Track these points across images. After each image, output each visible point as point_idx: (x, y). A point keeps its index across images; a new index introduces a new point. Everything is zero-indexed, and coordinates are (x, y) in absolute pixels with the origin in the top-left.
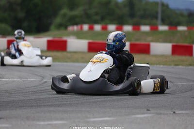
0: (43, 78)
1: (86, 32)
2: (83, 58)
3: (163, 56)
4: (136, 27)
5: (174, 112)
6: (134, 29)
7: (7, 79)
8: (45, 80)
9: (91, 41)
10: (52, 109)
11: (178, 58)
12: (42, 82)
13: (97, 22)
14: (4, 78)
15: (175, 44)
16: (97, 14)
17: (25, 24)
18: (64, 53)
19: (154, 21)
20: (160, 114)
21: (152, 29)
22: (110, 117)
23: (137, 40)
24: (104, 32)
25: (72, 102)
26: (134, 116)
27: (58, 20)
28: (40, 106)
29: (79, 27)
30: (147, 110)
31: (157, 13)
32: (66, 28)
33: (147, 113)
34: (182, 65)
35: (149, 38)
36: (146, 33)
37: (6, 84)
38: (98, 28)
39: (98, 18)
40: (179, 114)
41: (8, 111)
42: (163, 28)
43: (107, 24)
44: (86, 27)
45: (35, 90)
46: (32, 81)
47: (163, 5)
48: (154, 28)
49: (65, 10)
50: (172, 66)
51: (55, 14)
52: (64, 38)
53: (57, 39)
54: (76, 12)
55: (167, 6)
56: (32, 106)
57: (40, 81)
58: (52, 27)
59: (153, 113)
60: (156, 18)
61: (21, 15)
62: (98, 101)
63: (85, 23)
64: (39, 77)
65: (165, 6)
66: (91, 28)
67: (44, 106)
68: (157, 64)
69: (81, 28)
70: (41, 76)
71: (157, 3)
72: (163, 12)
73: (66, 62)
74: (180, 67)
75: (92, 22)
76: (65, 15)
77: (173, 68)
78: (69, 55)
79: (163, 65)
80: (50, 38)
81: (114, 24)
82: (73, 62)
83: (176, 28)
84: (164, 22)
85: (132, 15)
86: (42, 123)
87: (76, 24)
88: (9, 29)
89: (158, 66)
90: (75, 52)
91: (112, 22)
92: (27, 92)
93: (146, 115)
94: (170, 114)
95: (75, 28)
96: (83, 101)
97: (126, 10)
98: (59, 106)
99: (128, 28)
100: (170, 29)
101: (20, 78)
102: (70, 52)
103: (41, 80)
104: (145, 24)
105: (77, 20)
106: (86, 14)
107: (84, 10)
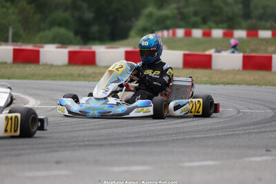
1: (181, 40)
4: (252, 33)
6: (249, 35)
9: (187, 52)
10: (130, 149)
13: (195, 26)
16: (196, 14)
17: (95, 28)
21: (274, 35)
22: (213, 160)
23: (253, 51)
24: (207, 39)
26: (247, 159)
27: (141, 23)
29: (171, 32)
30: (267, 151)
33: (265, 155)
35: (271, 49)
36: (266, 40)
38: (197, 33)
39: (198, 19)
43: (211, 28)
44: (180, 33)
49: (151, 9)
51: (137, 14)
54: (168, 11)
56: (102, 145)
58: (132, 33)
61: (89, 15)
62: (196, 138)
63: (180, 27)
66: (188, 34)
67: (120, 144)
69: (174, 34)
75: (189, 26)
76: (150, 15)
80: (130, 49)
81: (223, 28)
85: (247, 16)
86: (116, 169)
87: (167, 28)
88: (71, 34)
91: (218, 27)
93: (264, 158)
95: (165, 33)
97: (238, 9)
98: (141, 144)
99: (240, 34)
104: (265, 28)
105: (168, 22)
106: (181, 14)
107: (179, 9)
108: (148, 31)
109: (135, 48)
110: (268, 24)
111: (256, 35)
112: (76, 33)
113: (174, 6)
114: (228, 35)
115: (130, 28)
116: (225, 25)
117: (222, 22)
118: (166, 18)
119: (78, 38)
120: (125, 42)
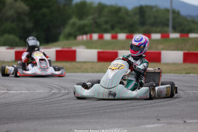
0: (52, 89)
1: (96, 42)
2: (92, 68)
3: (174, 64)
5: (185, 122)
8: (53, 92)
9: (100, 50)
10: (59, 121)
11: (189, 65)
12: (50, 93)
13: (106, 31)
14: (12, 91)
15: (186, 52)
16: (106, 22)
18: (73, 63)
19: (165, 29)
20: (171, 123)
21: (162, 37)
24: (114, 40)
25: (80, 114)
27: (67, 30)
28: (48, 118)
29: (89, 36)
30: (158, 120)
31: (168, 20)
32: (75, 37)
33: (157, 123)
34: (193, 73)
35: (160, 47)
36: (157, 41)
37: (13, 96)
38: (107, 36)
39: (108, 26)
40: (190, 123)
41: (15, 124)
42: (174, 35)
43: (117, 33)
44: (95, 36)
45: (43, 102)
46: (40, 93)
47: (174, 12)
48: (165, 36)
49: (74, 20)
50: (184, 75)
51: (64, 23)
52: (74, 48)
53: (66, 49)
54: (87, 21)
55: (178, 13)
56: (40, 118)
57: (48, 93)
58: (61, 37)
59: (163, 123)
60: (168, 25)
61: (29, 25)
62: (107, 112)
63: (95, 32)
65: (176, 13)
66: (101, 37)
67: (52, 118)
68: (168, 73)
69: (91, 37)
70: (49, 88)
71: (167, 10)
72: (174, 19)
73: (76, 72)
74: (192, 75)
75: (102, 31)
76: (74, 24)
77: (184, 76)
78: (78, 65)
79: (174, 73)
80: (59, 49)
81: (124, 33)
82: (83, 72)
83: (188, 36)
84: (175, 30)
85: (143, 24)
87: (86, 33)
88: (17, 39)
89: (169, 74)
90: (85, 62)
91: (122, 31)
92: (35, 104)
93: (156, 125)
94: (181, 123)
95: (85, 37)
96: (92, 112)
97: (137, 18)
98: (67, 117)
100: (181, 36)
101: (28, 89)
102: (80, 62)
103: (50, 92)
104: (156, 32)
105: (87, 29)
106: (96, 23)
107: (94, 19)
108: (72, 36)
109: (63, 48)
110: (158, 29)
112: (21, 38)
113: (90, 17)
114: (129, 37)
115: (59, 34)
116: (127, 30)
118: (84, 26)
119: (23, 42)
120: (55, 44)
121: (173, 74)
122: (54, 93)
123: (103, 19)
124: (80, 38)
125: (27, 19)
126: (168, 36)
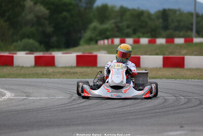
0: (73, 95)
3: (197, 69)
4: (170, 40)
6: (167, 42)
7: (34, 97)
8: (73, 98)
10: (80, 128)
12: (71, 100)
13: (128, 36)
14: (31, 97)
16: (128, 27)
17: (54, 39)
18: (95, 69)
19: (189, 33)
20: (194, 131)
21: (186, 41)
23: (171, 53)
24: (136, 45)
25: (101, 120)
26: (166, 134)
27: (88, 34)
28: (68, 125)
29: (110, 40)
30: (182, 127)
31: (192, 24)
32: (96, 42)
33: (180, 130)
35: (184, 51)
36: (180, 46)
37: (33, 102)
38: (129, 41)
39: (130, 31)
41: (35, 131)
42: (198, 40)
43: (139, 37)
44: (117, 41)
45: (63, 108)
46: (60, 99)
47: (198, 16)
48: (189, 40)
49: (95, 24)
51: (85, 28)
52: (95, 53)
53: (86, 54)
54: (108, 25)
56: (60, 125)
58: (82, 42)
59: (187, 130)
60: (191, 30)
61: (49, 29)
62: (129, 119)
63: (117, 37)
64: (68, 95)
65: (200, 17)
67: (73, 125)
68: (192, 79)
69: (112, 42)
70: (70, 94)
71: (191, 14)
72: (197, 23)
75: (124, 36)
76: (95, 29)
80: (80, 54)
81: (146, 37)
84: (199, 34)
85: (166, 28)
87: (107, 38)
88: (37, 44)
91: (144, 36)
92: (55, 111)
93: (179, 133)
95: (106, 41)
96: (114, 119)
97: (159, 22)
99: (161, 41)
101: (48, 96)
102: (101, 68)
103: (70, 98)
104: (179, 37)
105: (108, 33)
106: (117, 27)
107: (115, 23)
108: (93, 40)
109: (83, 53)
110: (182, 34)
111: (173, 42)
112: (41, 43)
113: (112, 21)
114: (152, 42)
115: (80, 38)
116: (149, 35)
117: (147, 33)
118: (106, 30)
119: (42, 46)
120: (76, 48)
121: (197, 80)
122: (75, 99)
123: (125, 23)
124: (101, 42)
125: (47, 22)
126: (192, 41)
